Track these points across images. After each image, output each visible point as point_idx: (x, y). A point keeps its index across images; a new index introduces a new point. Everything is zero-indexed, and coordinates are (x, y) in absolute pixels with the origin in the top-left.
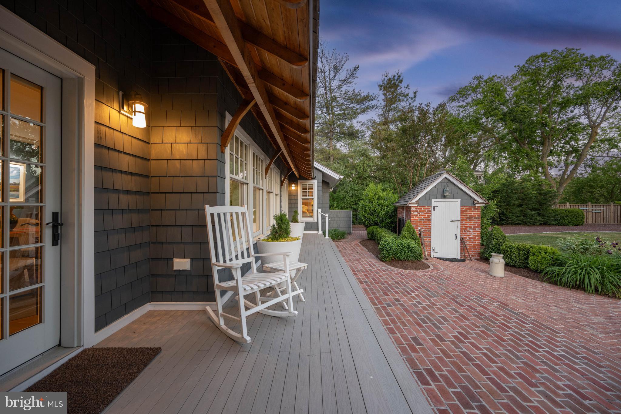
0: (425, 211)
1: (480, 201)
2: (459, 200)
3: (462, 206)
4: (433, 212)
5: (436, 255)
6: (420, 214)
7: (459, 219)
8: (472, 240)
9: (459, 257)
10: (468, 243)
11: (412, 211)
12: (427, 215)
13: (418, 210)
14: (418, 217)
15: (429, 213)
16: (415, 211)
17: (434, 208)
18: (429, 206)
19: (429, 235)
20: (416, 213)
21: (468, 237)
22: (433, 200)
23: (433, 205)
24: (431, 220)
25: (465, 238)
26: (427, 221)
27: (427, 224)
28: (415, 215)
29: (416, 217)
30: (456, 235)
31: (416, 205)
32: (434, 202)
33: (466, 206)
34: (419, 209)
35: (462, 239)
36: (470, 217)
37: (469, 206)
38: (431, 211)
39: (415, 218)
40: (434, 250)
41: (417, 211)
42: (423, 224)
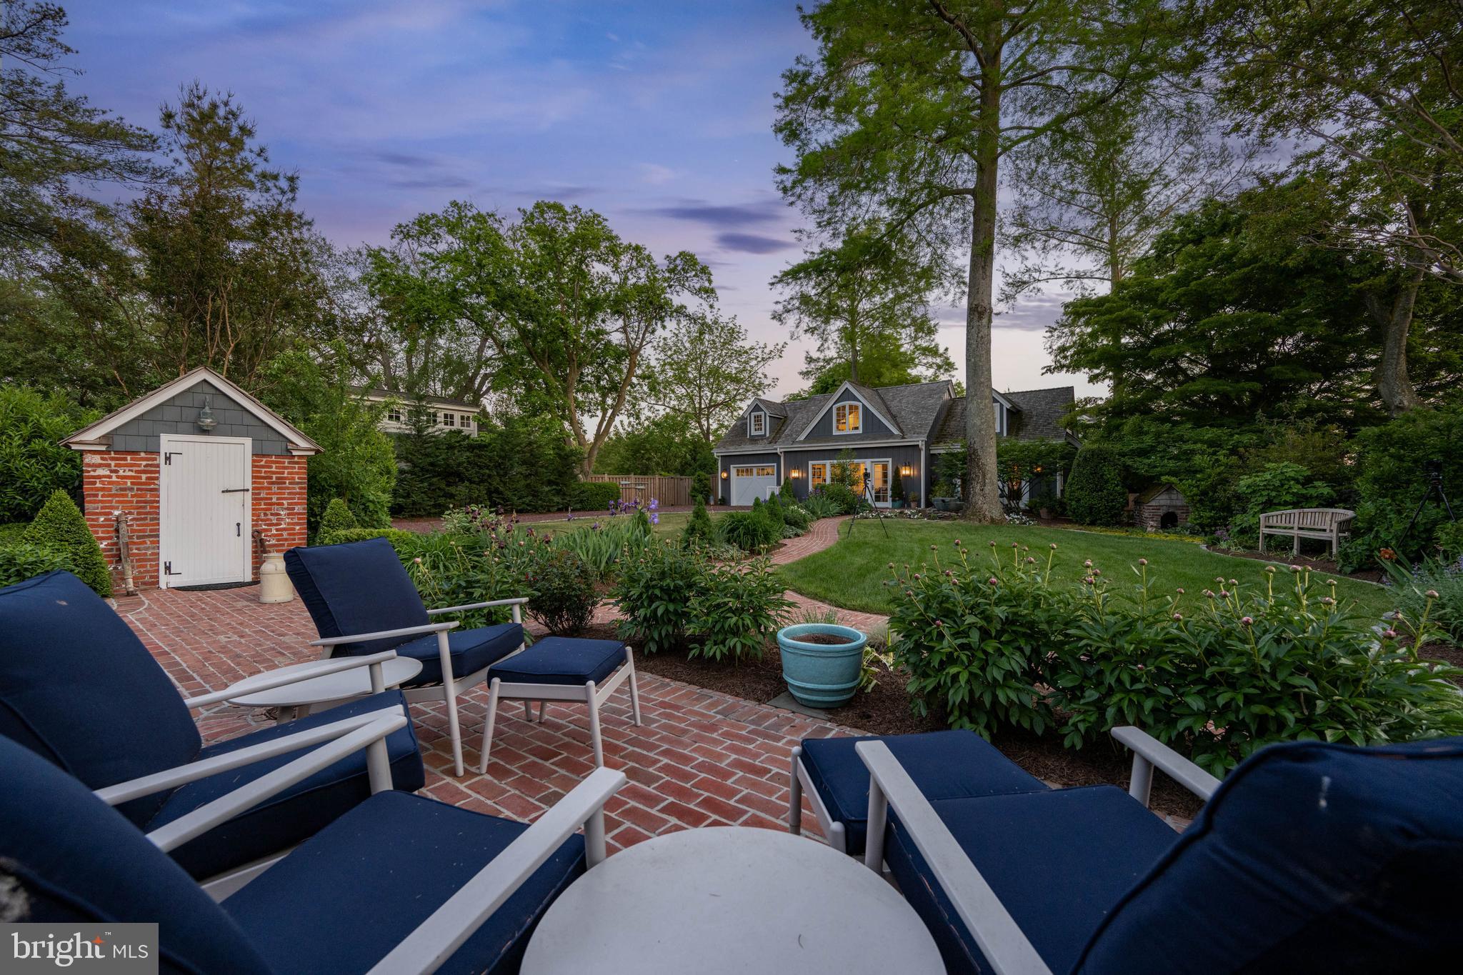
0: (139, 465)
1: (302, 443)
2: (248, 442)
3: (257, 455)
4: (163, 467)
5: (175, 581)
6: (121, 473)
7: (249, 485)
8: (285, 533)
9: (249, 577)
10: (273, 542)
11: (89, 465)
12: (144, 476)
13: (113, 463)
14: (110, 483)
15: (154, 471)
16: (100, 466)
17: (168, 459)
18: (152, 453)
19: (151, 531)
20: (100, 472)
21: (273, 528)
22: (164, 437)
23: (165, 448)
24: (157, 490)
25: (265, 530)
26: (145, 493)
27: (145, 502)
28: (99, 477)
29: (102, 483)
30: (238, 525)
31: (104, 448)
32: (167, 442)
33: (267, 456)
34: (112, 459)
35: (256, 535)
36: (281, 481)
37: (277, 456)
38: (158, 466)
39: (98, 485)
40: (168, 568)
41: (109, 465)
42: (132, 502)
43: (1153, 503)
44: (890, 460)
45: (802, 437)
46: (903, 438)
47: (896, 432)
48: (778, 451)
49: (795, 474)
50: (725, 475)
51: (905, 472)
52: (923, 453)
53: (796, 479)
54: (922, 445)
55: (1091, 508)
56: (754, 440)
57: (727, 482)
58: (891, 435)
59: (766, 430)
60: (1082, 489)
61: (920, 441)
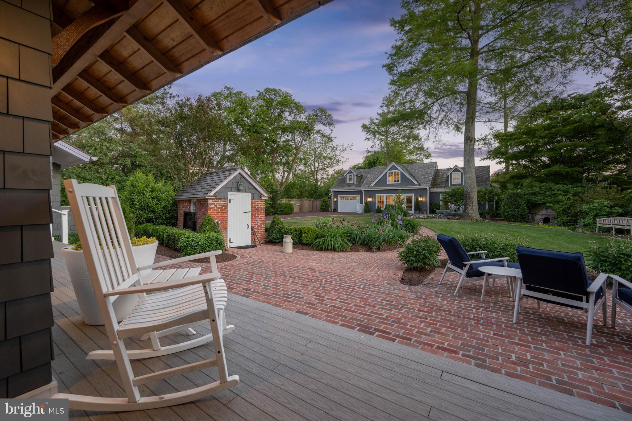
0: (222, 204)
1: (265, 195)
2: (250, 194)
3: (253, 199)
4: (228, 203)
5: (232, 245)
6: (217, 207)
7: (250, 210)
8: (259, 227)
9: (250, 244)
10: (256, 231)
11: (210, 204)
12: (223, 207)
13: (215, 203)
14: (215, 210)
15: (226, 206)
16: (212, 204)
17: (230, 201)
18: (225, 199)
19: (225, 227)
20: (213, 206)
22: (229, 193)
23: (229, 197)
24: (227, 212)
25: (255, 226)
26: (224, 213)
27: (224, 217)
28: (212, 208)
29: (213, 210)
30: (248, 224)
31: (214, 198)
32: (230, 195)
33: (255, 199)
34: (215, 201)
35: (252, 228)
36: (258, 208)
37: (257, 199)
38: (227, 204)
39: (212, 211)
40: (230, 240)
41: (214, 204)
42: (220, 217)
43: (540, 214)
44: (413, 194)
45: (373, 185)
46: (420, 185)
47: (416, 183)
48: (362, 190)
49: (369, 199)
50: (335, 199)
51: (420, 199)
52: (428, 192)
53: (369, 201)
54: (428, 188)
55: (514, 215)
56: (349, 185)
57: (336, 203)
58: (414, 184)
59: (354, 181)
60: (510, 208)
61: (428, 187)
